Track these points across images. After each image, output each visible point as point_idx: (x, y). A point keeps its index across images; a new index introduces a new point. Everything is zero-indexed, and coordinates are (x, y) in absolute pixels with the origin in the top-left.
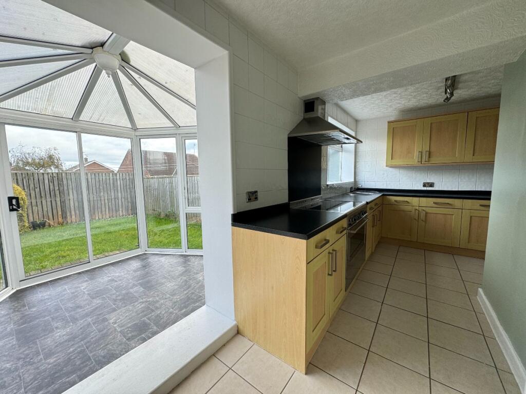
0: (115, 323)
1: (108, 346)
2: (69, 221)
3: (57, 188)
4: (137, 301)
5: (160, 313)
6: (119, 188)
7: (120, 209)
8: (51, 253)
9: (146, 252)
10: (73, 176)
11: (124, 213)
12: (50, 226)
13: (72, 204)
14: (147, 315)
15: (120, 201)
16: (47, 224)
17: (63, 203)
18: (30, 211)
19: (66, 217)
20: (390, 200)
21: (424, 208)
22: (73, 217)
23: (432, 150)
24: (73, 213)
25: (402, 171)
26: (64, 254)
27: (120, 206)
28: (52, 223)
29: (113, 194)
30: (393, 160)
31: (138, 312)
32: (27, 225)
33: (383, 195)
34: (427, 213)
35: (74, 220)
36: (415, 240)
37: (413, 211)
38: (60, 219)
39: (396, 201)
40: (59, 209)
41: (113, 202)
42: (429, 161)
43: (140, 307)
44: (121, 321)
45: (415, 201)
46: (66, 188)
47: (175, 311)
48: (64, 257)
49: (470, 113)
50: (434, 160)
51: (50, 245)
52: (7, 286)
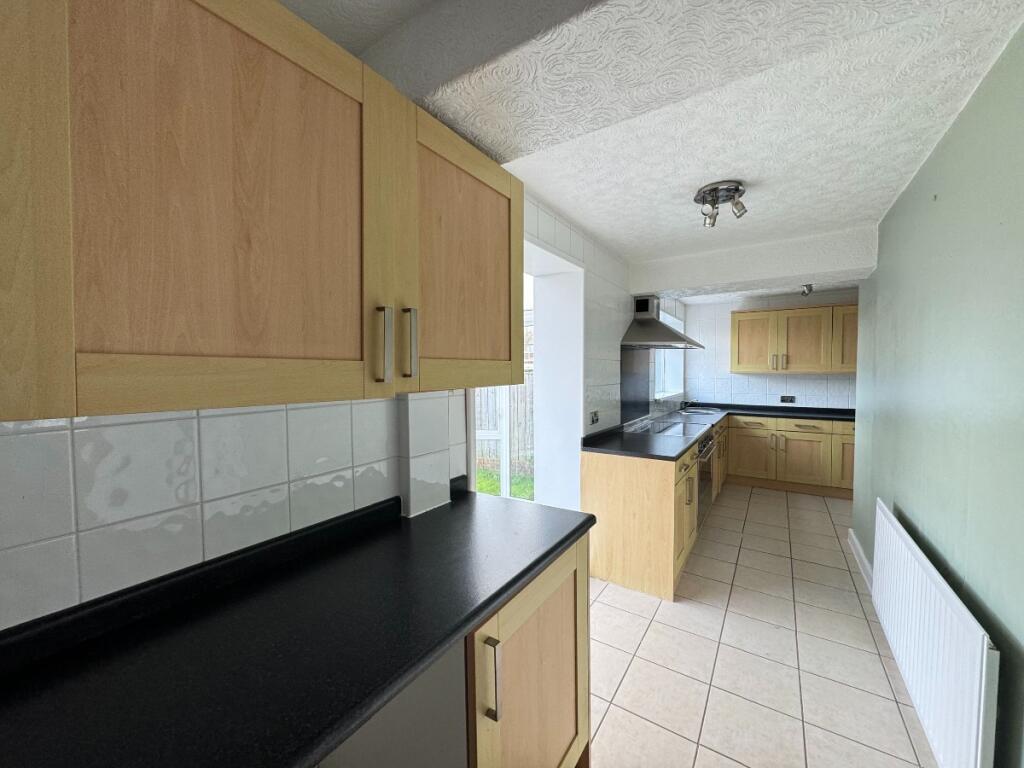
20: (738, 422)
21: (784, 433)
23: (790, 354)
25: (753, 380)
30: (741, 366)
33: (728, 414)
34: (787, 440)
36: (774, 478)
37: (769, 436)
39: (746, 423)
42: (787, 368)
45: (771, 423)
49: (835, 308)
50: (794, 368)
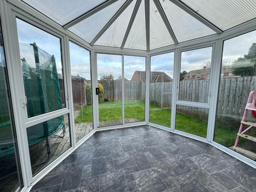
0: (121, 141)
1: (117, 150)
2: (115, 100)
3: (112, 86)
4: (130, 135)
5: (138, 144)
6: (132, 87)
7: (132, 97)
8: (109, 113)
9: (148, 124)
10: (117, 82)
11: (133, 99)
12: (109, 101)
13: (116, 93)
14: (133, 143)
15: (132, 93)
16: (108, 100)
17: (113, 92)
18: (104, 95)
19: (114, 98)
22: (116, 99)
24: (116, 97)
26: (113, 115)
27: (132, 96)
28: (110, 100)
29: (129, 90)
31: (129, 140)
32: (103, 99)
35: (116, 100)
38: (112, 99)
40: (112, 95)
41: (129, 93)
43: (130, 138)
44: (123, 141)
46: (115, 86)
47: (145, 146)
48: (113, 116)
51: (109, 110)
52: (93, 129)
